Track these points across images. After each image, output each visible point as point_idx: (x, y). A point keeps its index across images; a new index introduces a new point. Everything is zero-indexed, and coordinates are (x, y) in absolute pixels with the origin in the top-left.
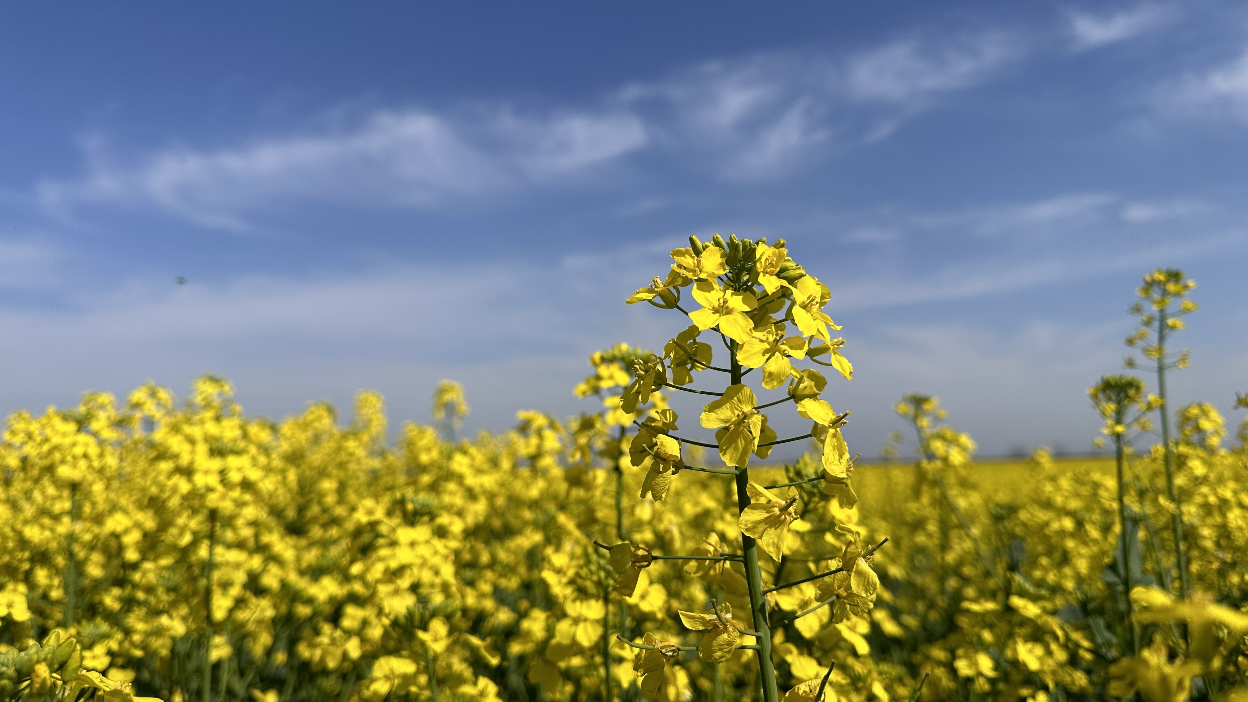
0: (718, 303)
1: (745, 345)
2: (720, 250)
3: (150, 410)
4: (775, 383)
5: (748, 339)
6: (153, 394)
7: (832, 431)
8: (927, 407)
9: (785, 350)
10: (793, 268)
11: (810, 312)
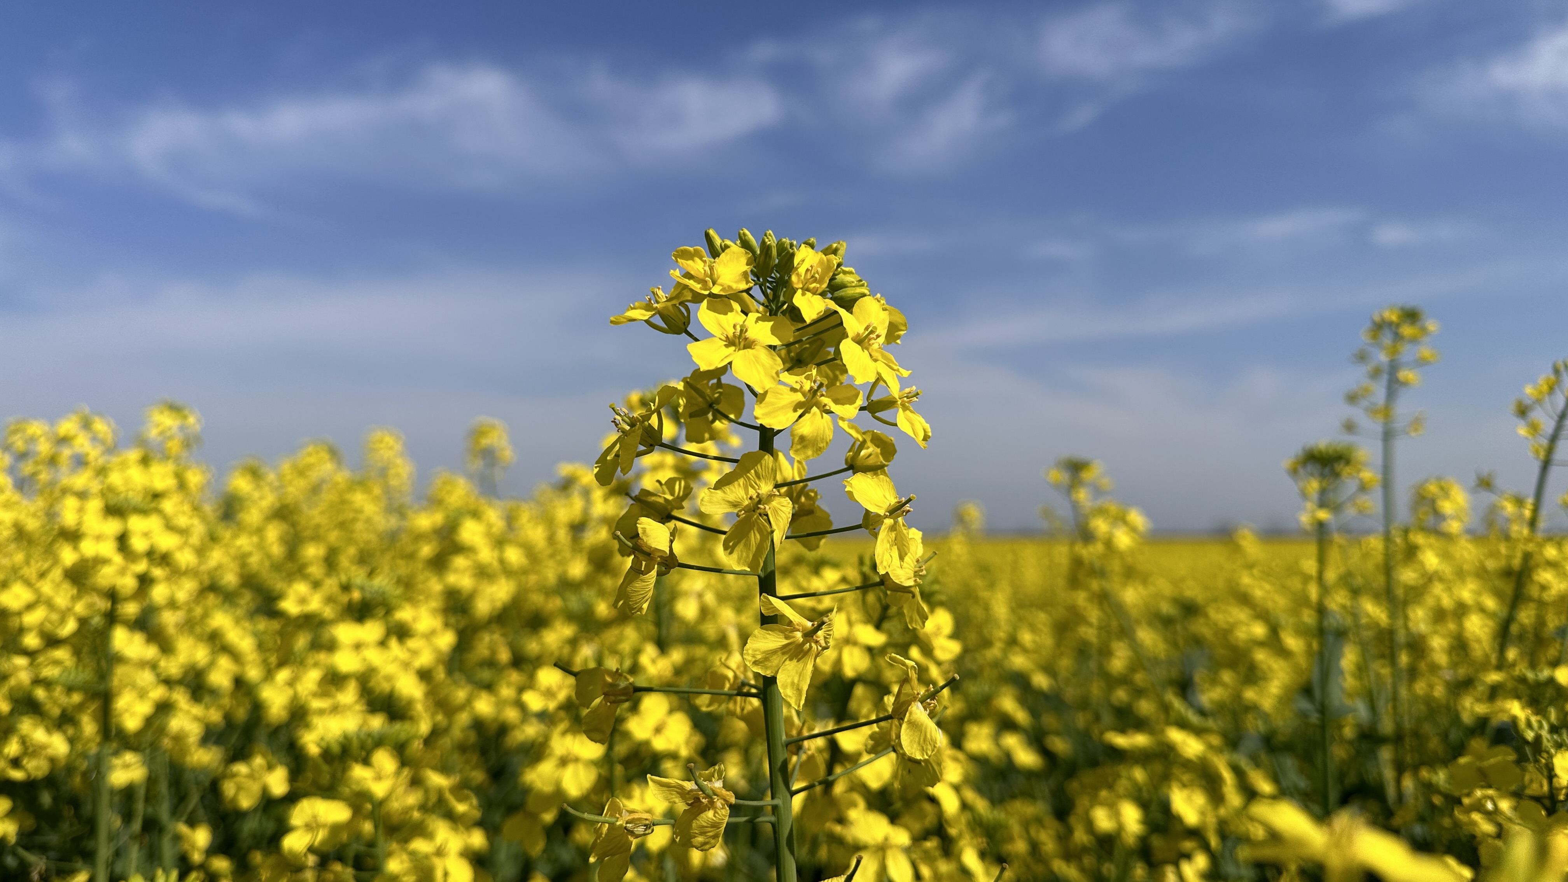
0: (734, 331)
1: (768, 395)
2: (746, 253)
3: (82, 446)
4: (810, 453)
5: (772, 386)
6: (86, 425)
7: (889, 522)
8: (1087, 475)
9: (825, 405)
10: (853, 284)
11: (867, 349)
